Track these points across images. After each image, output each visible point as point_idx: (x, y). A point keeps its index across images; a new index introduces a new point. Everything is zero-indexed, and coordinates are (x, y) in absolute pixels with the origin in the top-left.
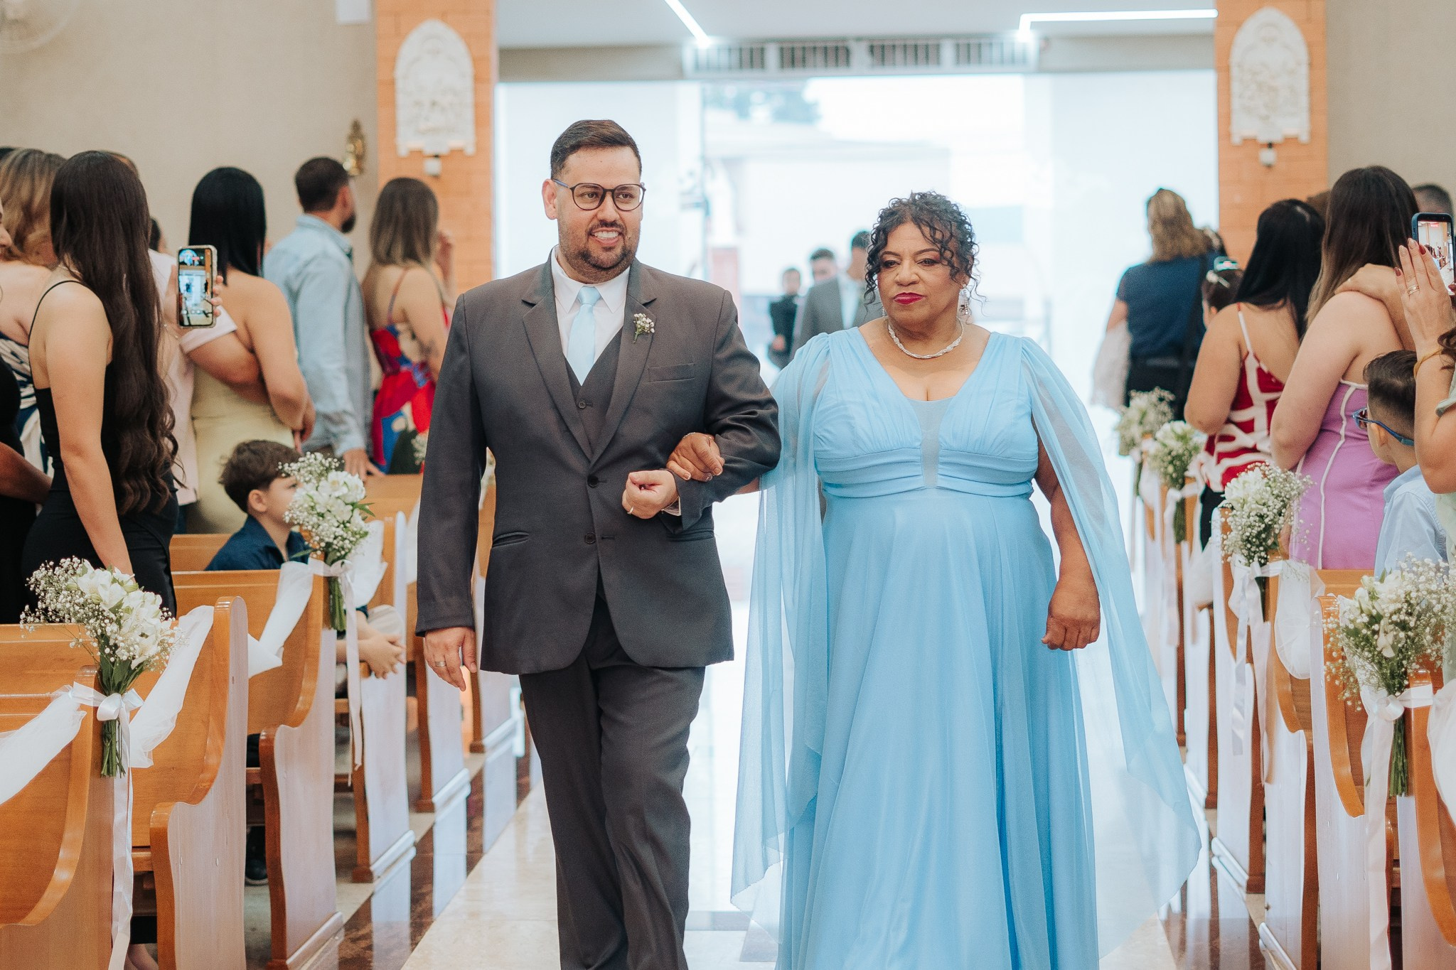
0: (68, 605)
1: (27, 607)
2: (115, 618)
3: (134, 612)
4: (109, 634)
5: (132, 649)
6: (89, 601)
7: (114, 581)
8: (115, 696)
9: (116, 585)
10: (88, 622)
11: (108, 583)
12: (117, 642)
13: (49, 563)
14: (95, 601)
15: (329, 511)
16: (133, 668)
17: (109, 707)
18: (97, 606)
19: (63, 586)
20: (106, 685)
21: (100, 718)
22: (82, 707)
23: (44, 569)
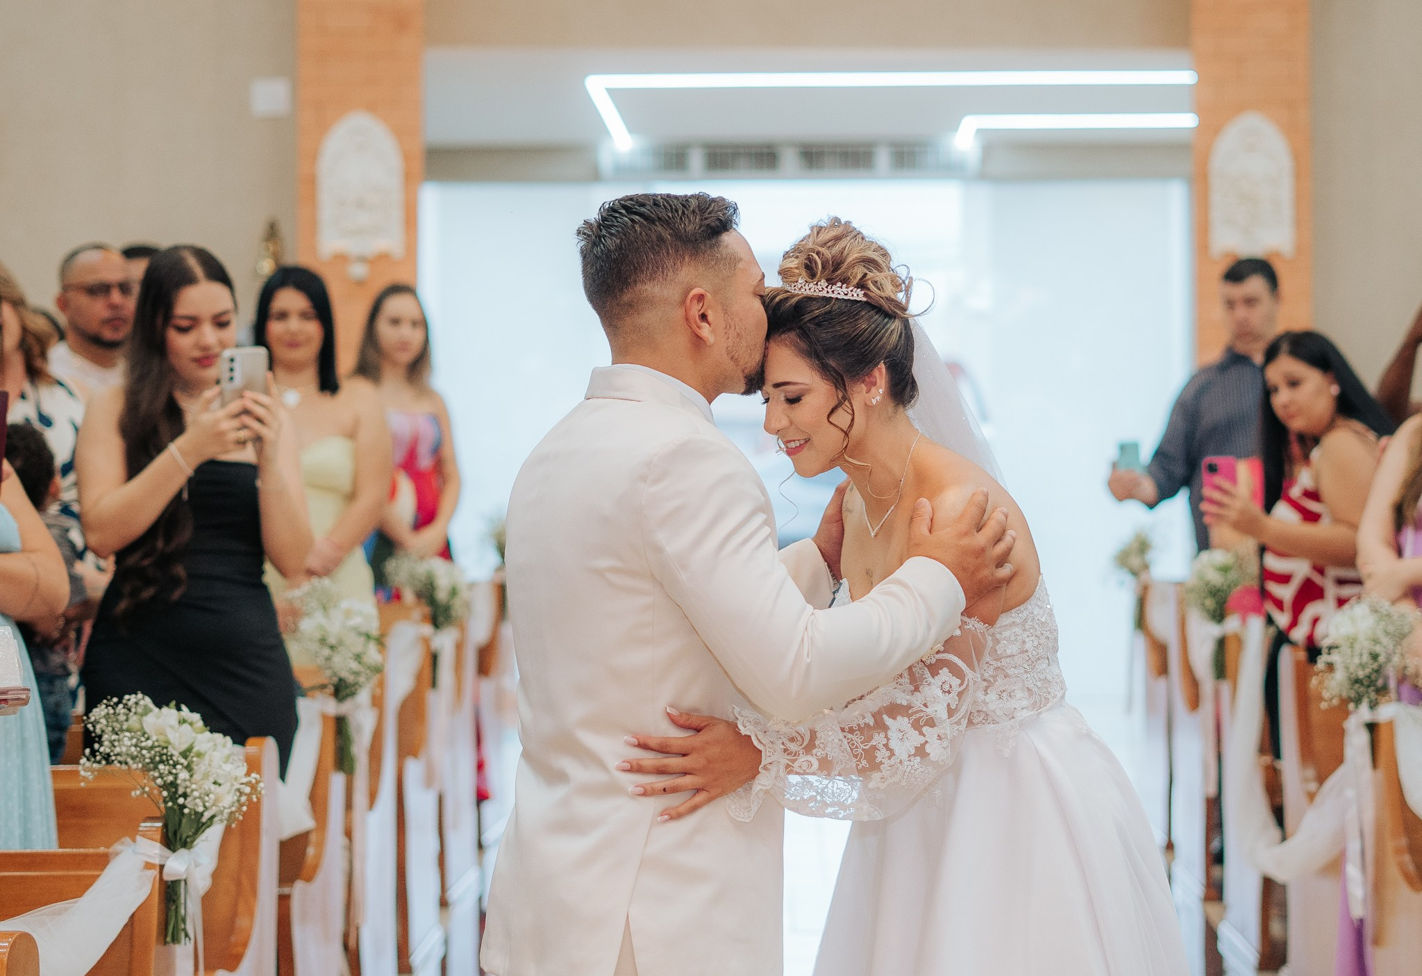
0: (133, 749)
1: (87, 751)
2: (185, 763)
3: (207, 758)
4: (179, 782)
5: (207, 798)
6: (156, 744)
7: (182, 721)
8: (182, 852)
9: (186, 726)
10: (156, 768)
11: (175, 723)
12: (188, 790)
13: (111, 699)
14: (164, 745)
15: (341, 642)
16: (204, 820)
17: (177, 864)
18: (165, 751)
19: (125, 727)
20: (174, 839)
21: (166, 878)
22: (148, 866)
23: (104, 706)
